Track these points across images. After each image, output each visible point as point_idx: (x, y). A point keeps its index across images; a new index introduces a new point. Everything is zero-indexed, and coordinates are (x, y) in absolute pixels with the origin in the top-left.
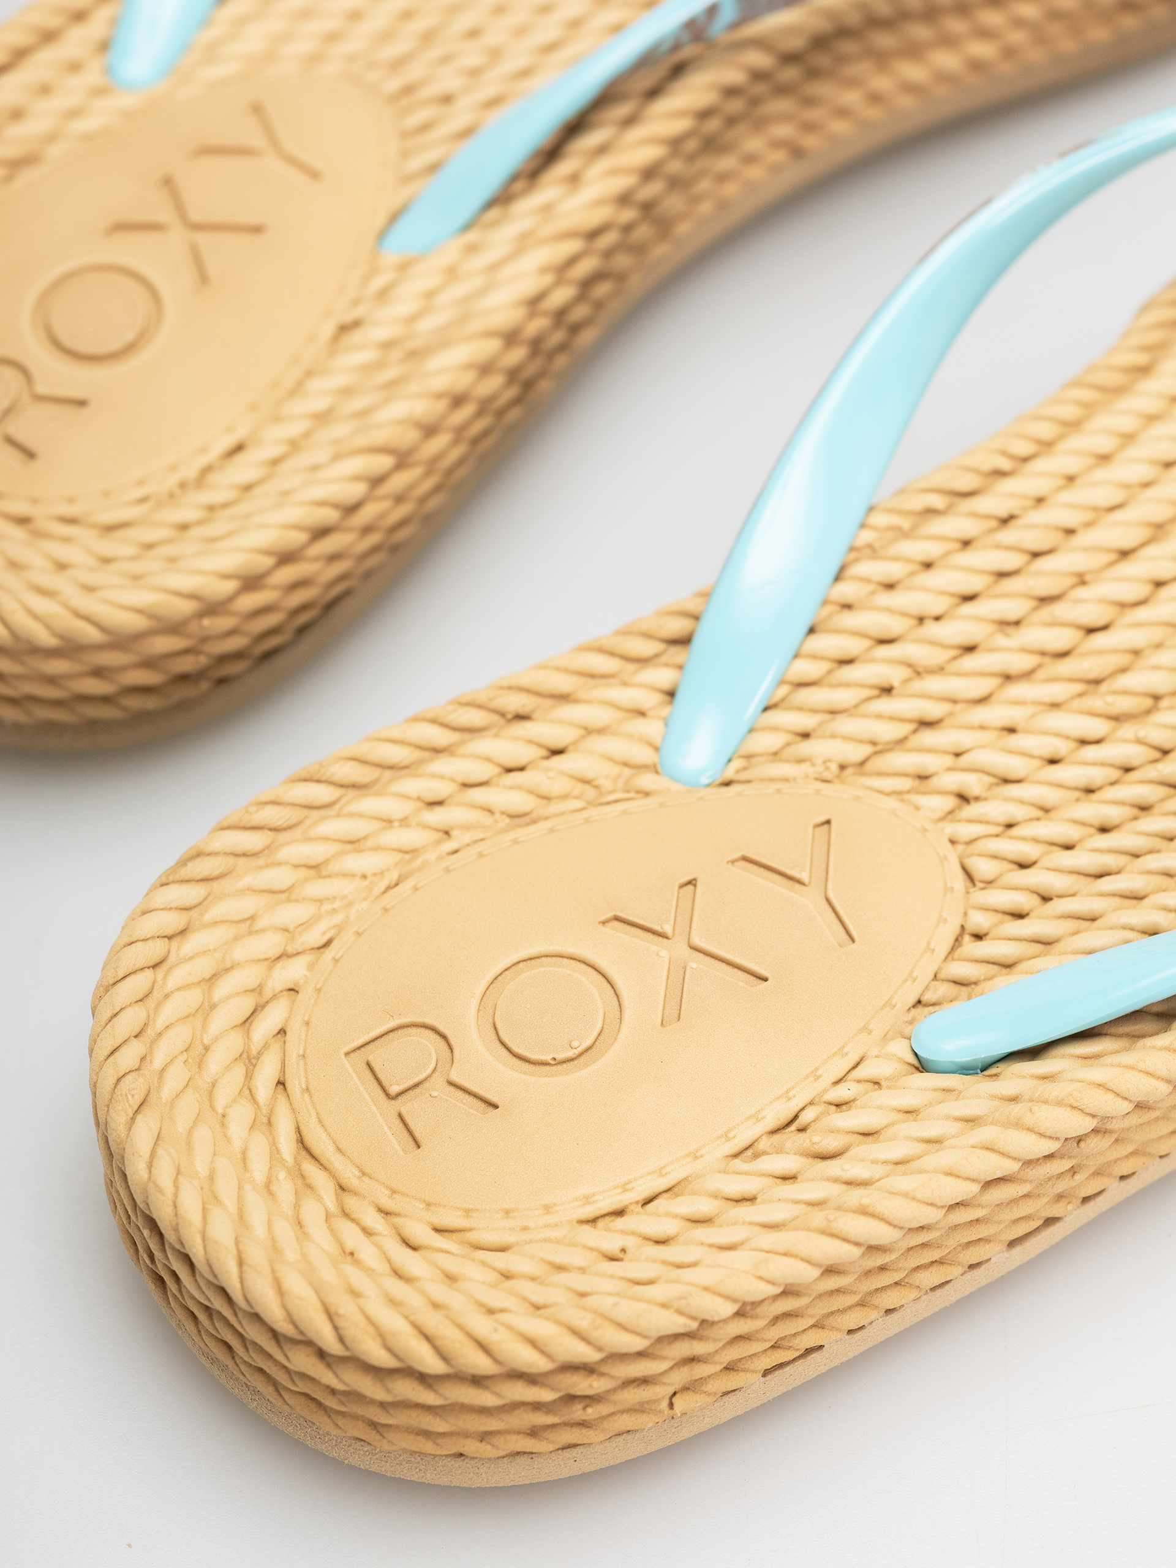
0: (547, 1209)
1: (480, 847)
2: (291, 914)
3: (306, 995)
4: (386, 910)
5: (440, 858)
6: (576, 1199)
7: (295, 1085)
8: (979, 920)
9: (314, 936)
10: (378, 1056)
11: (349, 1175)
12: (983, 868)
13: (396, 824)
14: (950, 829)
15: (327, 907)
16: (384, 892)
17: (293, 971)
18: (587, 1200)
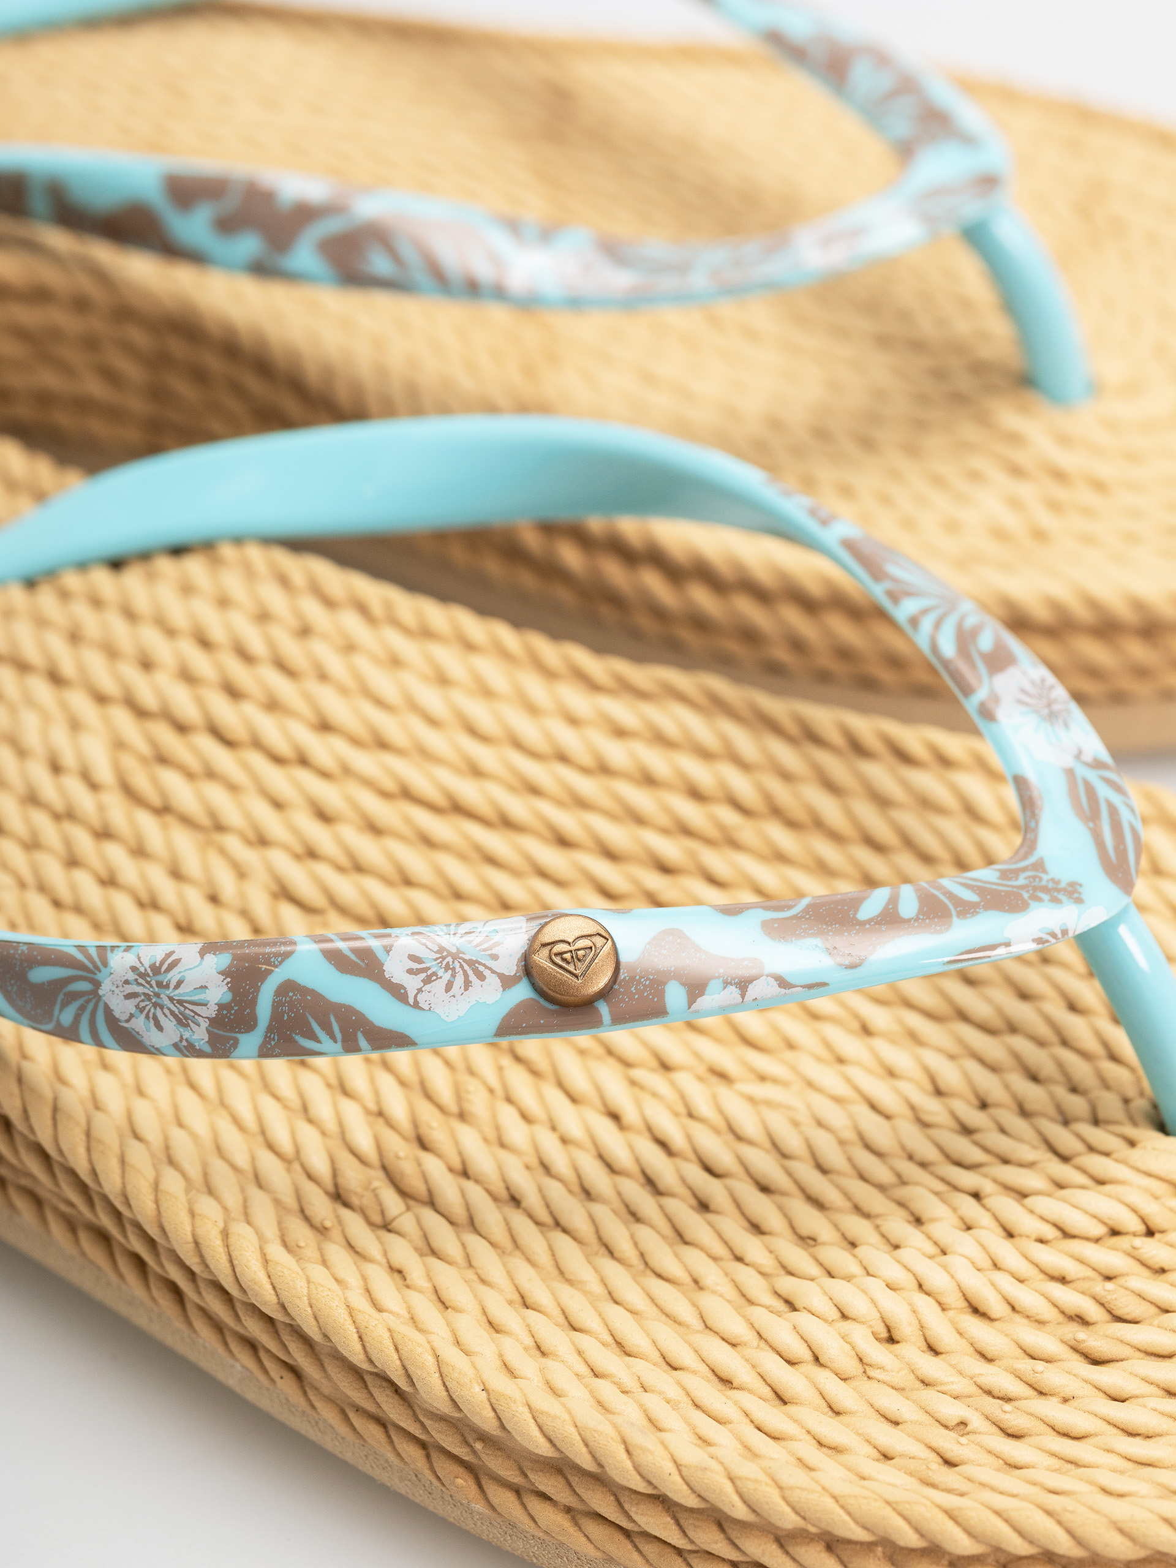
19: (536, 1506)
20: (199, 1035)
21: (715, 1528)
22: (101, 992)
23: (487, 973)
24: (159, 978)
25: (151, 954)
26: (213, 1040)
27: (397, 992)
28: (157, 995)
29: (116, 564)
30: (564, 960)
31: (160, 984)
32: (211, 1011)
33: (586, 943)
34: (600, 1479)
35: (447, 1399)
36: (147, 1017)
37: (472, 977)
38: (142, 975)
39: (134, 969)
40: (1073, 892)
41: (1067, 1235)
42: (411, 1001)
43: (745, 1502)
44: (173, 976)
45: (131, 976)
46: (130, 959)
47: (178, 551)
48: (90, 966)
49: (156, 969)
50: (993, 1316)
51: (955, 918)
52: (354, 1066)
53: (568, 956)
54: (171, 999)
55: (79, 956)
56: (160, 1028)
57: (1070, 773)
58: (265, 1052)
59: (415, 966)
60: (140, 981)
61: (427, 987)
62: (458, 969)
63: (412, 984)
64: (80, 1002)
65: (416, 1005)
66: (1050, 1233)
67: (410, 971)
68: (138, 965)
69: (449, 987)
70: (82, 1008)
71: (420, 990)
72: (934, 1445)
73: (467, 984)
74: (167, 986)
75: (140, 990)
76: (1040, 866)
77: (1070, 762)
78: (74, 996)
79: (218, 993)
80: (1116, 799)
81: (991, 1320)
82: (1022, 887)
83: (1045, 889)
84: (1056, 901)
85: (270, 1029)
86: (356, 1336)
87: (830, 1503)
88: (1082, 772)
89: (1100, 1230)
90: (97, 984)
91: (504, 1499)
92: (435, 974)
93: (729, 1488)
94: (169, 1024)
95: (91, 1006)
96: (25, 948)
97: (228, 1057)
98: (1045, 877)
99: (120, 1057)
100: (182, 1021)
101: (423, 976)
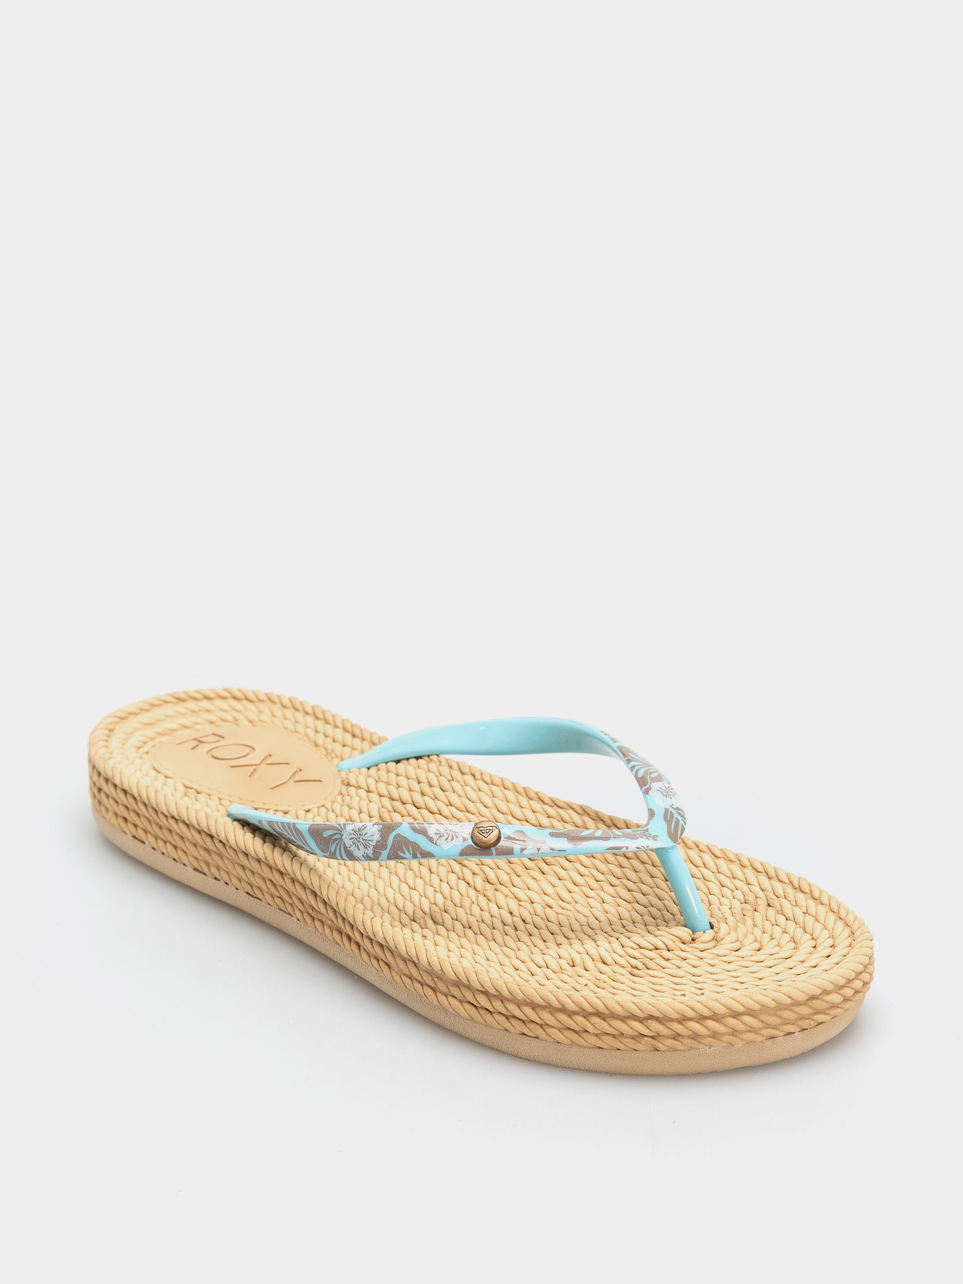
19: (451, 999)
20: (370, 852)
21: (501, 1002)
22: (343, 838)
23: (459, 836)
24: (360, 832)
25: (359, 825)
26: (374, 853)
27: (431, 839)
28: (359, 838)
29: (398, 762)
30: (482, 832)
31: (360, 834)
32: (374, 843)
33: (490, 828)
34: (469, 987)
35: (427, 962)
36: (355, 846)
37: (454, 837)
38: (355, 832)
39: (353, 830)
40: (655, 838)
41: (641, 948)
42: (434, 843)
43: (508, 990)
44: (364, 832)
45: (352, 832)
46: (353, 827)
47: (418, 758)
48: (341, 829)
49: (359, 830)
50: (608, 964)
51: (612, 838)
52: (414, 863)
53: (484, 831)
54: (363, 839)
55: (338, 826)
56: (359, 850)
57: (667, 810)
58: (389, 858)
59: (437, 832)
60: (355, 833)
61: (440, 839)
62: (450, 834)
63: (435, 837)
64: (337, 842)
65: (436, 844)
66: (635, 946)
67: (436, 834)
68: (354, 828)
69: (446, 839)
70: (337, 844)
71: (438, 839)
72: (574, 987)
73: (452, 839)
74: (362, 835)
75: (354, 836)
77: (668, 807)
78: (335, 840)
79: (377, 837)
80: (680, 818)
81: (608, 965)
82: (638, 834)
84: (648, 839)
85: (391, 849)
86: (404, 945)
87: (533, 991)
88: (671, 809)
89: (651, 947)
90: (342, 835)
91: (442, 998)
92: (443, 835)
93: (504, 986)
94: (361, 847)
95: (340, 843)
96: (323, 826)
97: (378, 860)
98: (647, 833)
99: (350, 863)
100: (365, 847)
101: (439, 835)
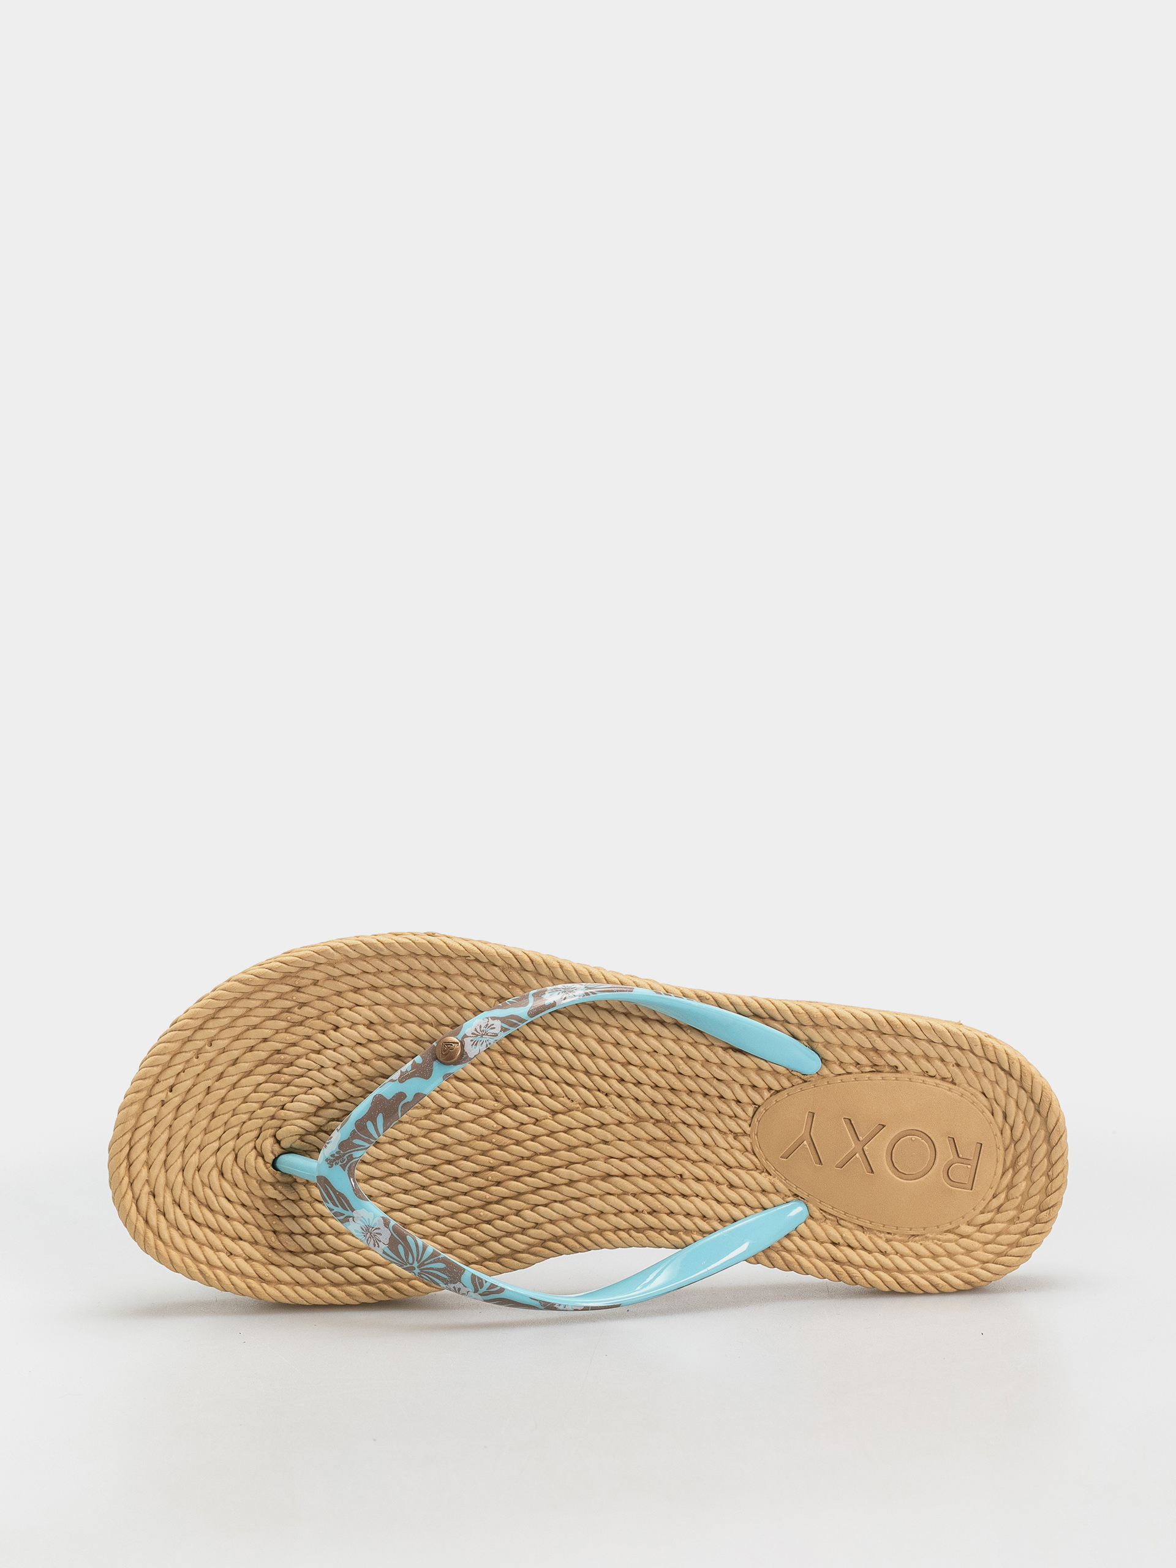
0: (962, 1095)
1: (882, 1229)
2: (951, 1247)
3: (967, 1219)
4: (924, 1229)
5: (895, 1234)
6: (952, 1092)
7: (992, 1193)
8: (766, 1094)
9: (951, 1236)
10: (967, 1180)
11: (1001, 1152)
12: (750, 1110)
13: (899, 1255)
14: (748, 1129)
15: (939, 1243)
16: (918, 1235)
17: (965, 1229)
18: (950, 1090)
23: (472, 1035)
51: (355, 1128)
57: (353, 1210)
59: (492, 1027)
63: (491, 1022)
73: (476, 1030)
76: (343, 1167)
77: (354, 1214)
80: (336, 1209)
82: (344, 1155)
83: (338, 1158)
84: (332, 1156)
98: (340, 1163)
